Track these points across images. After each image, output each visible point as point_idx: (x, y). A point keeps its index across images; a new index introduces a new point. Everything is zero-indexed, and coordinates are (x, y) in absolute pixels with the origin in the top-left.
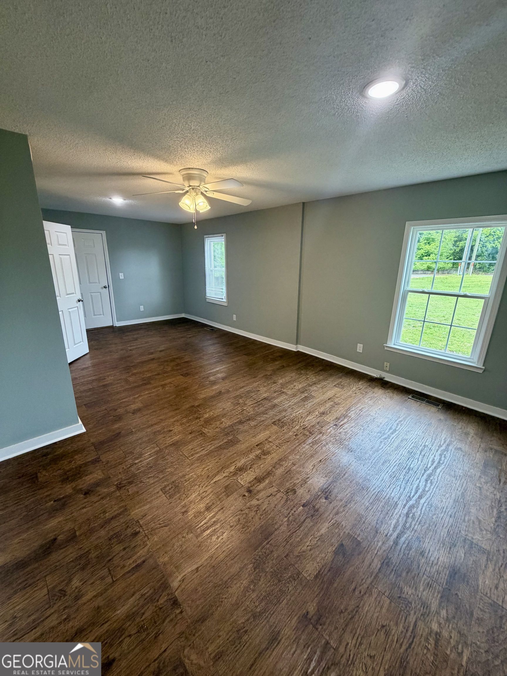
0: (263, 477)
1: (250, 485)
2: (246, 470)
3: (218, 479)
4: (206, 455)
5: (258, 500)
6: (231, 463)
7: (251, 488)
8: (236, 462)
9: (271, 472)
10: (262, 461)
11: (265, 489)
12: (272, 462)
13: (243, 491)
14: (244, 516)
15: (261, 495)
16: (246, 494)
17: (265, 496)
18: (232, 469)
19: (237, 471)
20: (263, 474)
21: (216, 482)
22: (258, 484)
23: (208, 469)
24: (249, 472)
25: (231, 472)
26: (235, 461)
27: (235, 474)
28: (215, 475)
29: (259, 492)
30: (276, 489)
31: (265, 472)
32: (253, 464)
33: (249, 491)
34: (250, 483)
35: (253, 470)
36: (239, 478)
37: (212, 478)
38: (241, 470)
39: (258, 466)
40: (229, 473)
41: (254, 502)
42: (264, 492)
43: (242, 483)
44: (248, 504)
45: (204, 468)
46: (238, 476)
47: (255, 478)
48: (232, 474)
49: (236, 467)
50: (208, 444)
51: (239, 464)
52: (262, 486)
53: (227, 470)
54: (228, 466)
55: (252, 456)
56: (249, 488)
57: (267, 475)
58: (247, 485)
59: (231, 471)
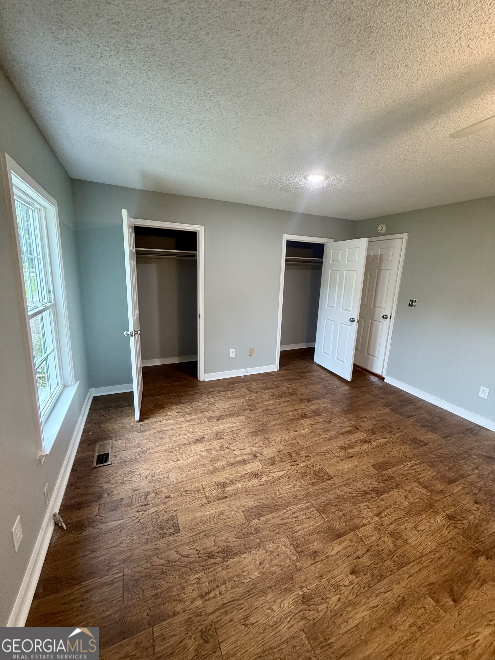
0: (239, 463)
1: (254, 460)
2: (251, 474)
3: (279, 473)
4: (290, 504)
5: (252, 449)
6: (264, 485)
7: (253, 458)
8: (258, 484)
9: (230, 465)
10: (231, 477)
11: (242, 455)
12: (222, 473)
13: (260, 458)
14: (265, 443)
15: (249, 451)
16: (259, 455)
17: (246, 450)
18: (264, 479)
19: (260, 475)
20: (238, 465)
21: (282, 471)
22: (246, 459)
23: (289, 485)
24: (250, 471)
25: (266, 475)
26: (260, 485)
27: (263, 473)
28: (281, 477)
29: (249, 454)
30: (234, 452)
31: (235, 467)
32: (241, 477)
33: (255, 456)
34: (253, 462)
35: (245, 471)
36: (261, 468)
37: (285, 475)
38: (256, 475)
39: (239, 473)
40: (268, 476)
41: (254, 449)
42: (244, 453)
43: (259, 463)
44: (260, 448)
45: (293, 487)
46: (261, 470)
47: (246, 464)
48: (266, 473)
49: (260, 479)
50: (288, 520)
51: (255, 481)
52: (244, 457)
53: (270, 478)
54: (268, 482)
55: (238, 486)
56: (255, 459)
57: (235, 464)
58: (256, 461)
59: (266, 477)
